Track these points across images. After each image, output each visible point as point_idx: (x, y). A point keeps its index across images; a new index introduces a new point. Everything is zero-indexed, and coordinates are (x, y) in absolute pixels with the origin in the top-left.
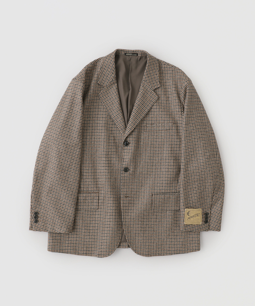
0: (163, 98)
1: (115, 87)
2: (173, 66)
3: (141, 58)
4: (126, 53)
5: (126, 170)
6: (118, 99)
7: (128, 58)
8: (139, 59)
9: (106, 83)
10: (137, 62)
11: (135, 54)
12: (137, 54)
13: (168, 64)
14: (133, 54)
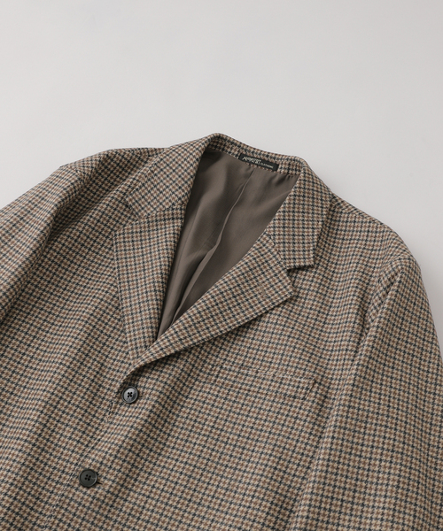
0: (310, 301)
1: (172, 227)
2: (373, 221)
3: (282, 180)
4: (244, 153)
5: (88, 478)
6: (165, 261)
7: (243, 168)
8: (277, 179)
9: (150, 210)
10: (269, 186)
11: (271, 164)
12: (276, 166)
13: (361, 214)
14: (263, 161)
